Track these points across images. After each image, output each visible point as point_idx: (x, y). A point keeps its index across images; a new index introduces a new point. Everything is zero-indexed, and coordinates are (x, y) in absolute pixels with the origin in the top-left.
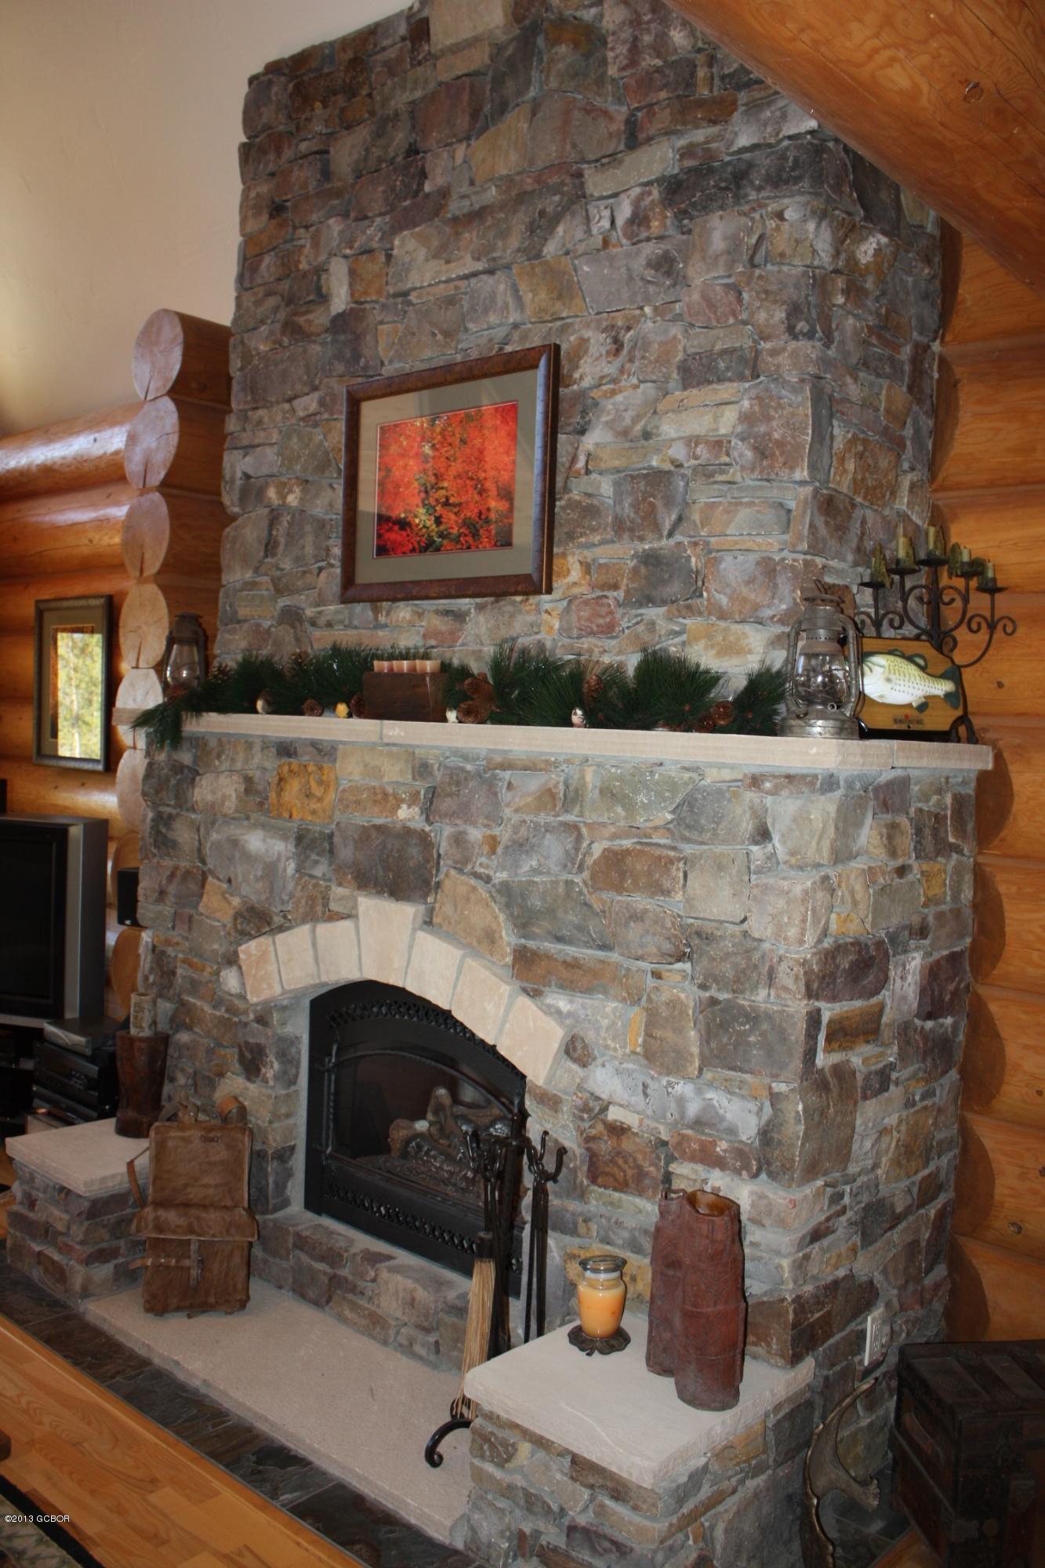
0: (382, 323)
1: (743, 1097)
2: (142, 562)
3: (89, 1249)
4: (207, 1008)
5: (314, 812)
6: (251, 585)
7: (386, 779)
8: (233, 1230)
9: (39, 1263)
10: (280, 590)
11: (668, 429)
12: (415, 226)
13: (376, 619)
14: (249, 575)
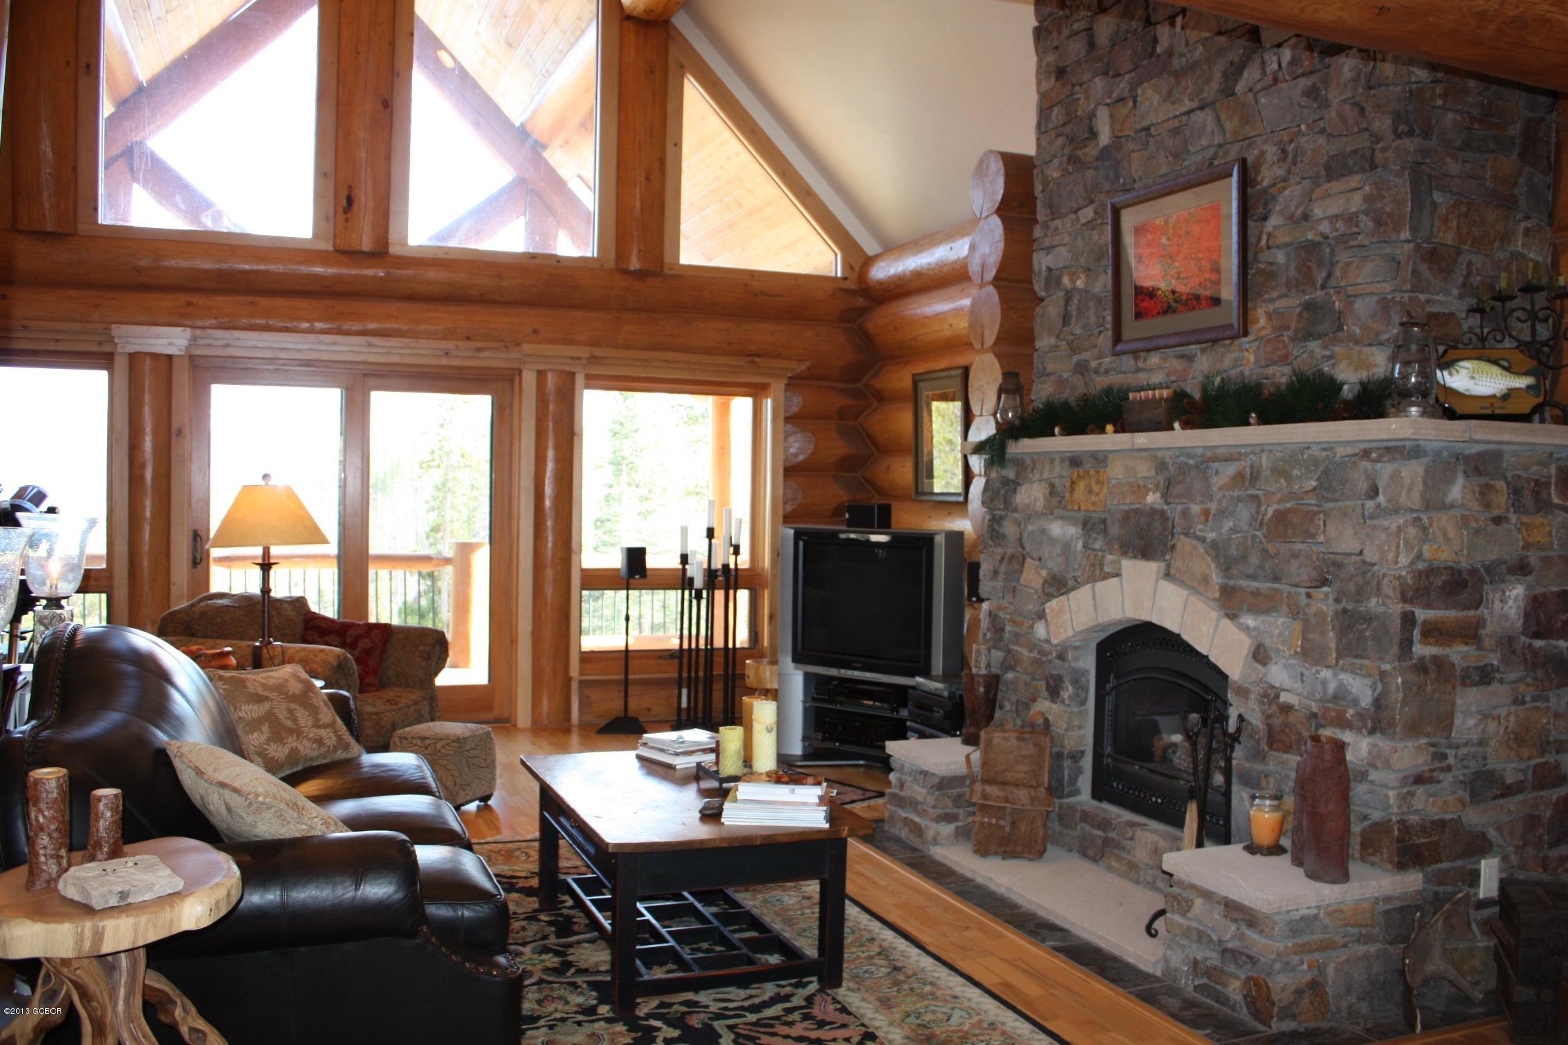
0: (1133, 151)
1: (1363, 676)
2: (983, 338)
3: (939, 811)
4: (1025, 652)
5: (1094, 504)
6: (1055, 348)
7: (1139, 476)
8: (1036, 803)
9: (906, 825)
10: (1074, 349)
11: (1318, 212)
12: (1151, 79)
13: (1136, 365)
14: (1053, 341)
